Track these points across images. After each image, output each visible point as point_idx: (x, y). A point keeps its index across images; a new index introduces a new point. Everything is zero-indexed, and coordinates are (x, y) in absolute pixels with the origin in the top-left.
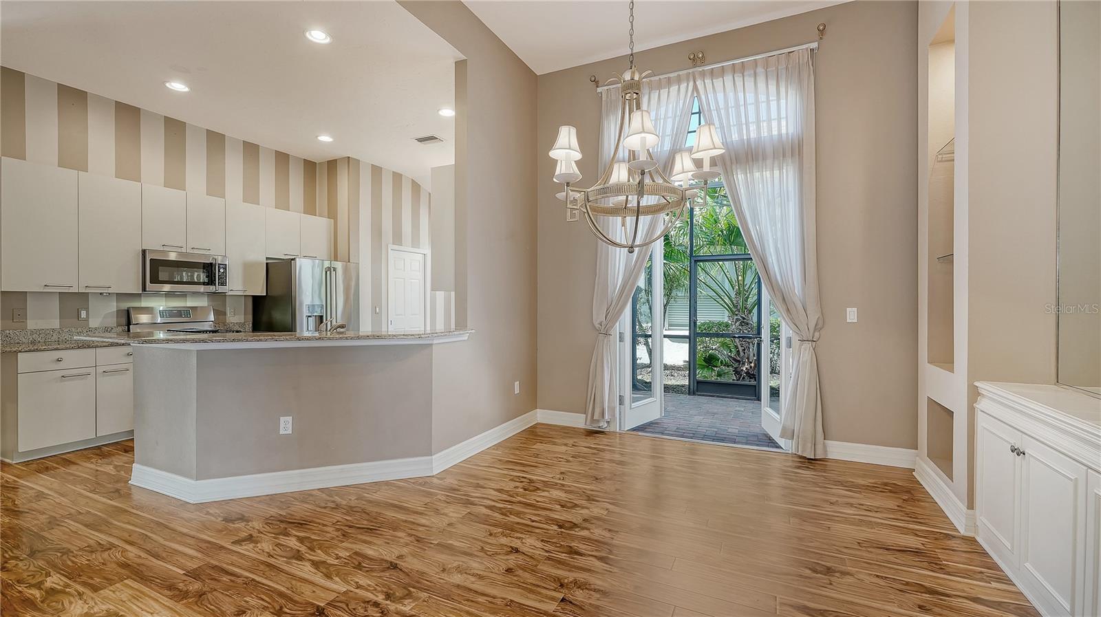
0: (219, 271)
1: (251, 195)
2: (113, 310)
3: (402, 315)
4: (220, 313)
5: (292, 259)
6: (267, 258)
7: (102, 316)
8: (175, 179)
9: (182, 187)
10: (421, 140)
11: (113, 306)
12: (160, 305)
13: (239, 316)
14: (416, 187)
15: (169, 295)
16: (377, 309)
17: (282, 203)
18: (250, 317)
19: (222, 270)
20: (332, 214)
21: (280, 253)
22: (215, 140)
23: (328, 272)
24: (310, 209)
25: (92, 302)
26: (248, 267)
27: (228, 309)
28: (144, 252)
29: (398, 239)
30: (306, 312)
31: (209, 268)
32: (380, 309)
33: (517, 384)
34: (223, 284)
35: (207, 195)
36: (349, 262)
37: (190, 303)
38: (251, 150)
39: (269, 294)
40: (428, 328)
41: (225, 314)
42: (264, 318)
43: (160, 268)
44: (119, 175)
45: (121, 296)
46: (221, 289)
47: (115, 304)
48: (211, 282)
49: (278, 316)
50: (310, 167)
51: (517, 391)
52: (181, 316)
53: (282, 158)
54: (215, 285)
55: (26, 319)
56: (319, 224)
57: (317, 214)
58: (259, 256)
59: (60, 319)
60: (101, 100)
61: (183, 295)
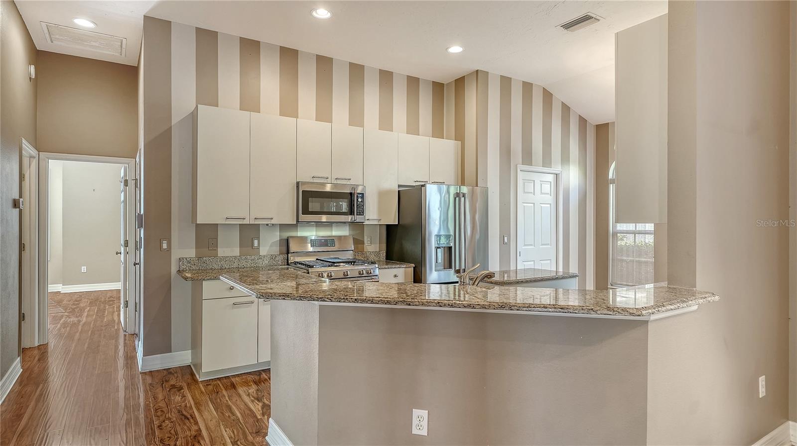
0: (357, 200)
1: (386, 123)
2: (277, 240)
3: (531, 245)
4: (359, 242)
5: (423, 186)
6: (399, 186)
7: (269, 245)
8: (324, 114)
9: (330, 120)
10: (568, 26)
11: (276, 236)
12: (312, 233)
13: (374, 246)
14: (548, 96)
15: (319, 224)
16: (506, 238)
17: (413, 129)
18: (384, 246)
19: (360, 200)
20: (460, 136)
21: (410, 179)
22: (357, 71)
23: (457, 199)
24: (438, 132)
25: (263, 233)
26: (382, 195)
27: (366, 237)
28: (298, 183)
29: (528, 158)
30: (434, 244)
31: (351, 198)
32: (509, 239)
33: (762, 380)
34: (361, 213)
35: (349, 125)
36: (477, 186)
37: (336, 232)
38: (386, 77)
39: (400, 223)
40: (561, 269)
41: (363, 243)
42: (396, 247)
43: (310, 199)
44: (282, 113)
45: (283, 227)
46: (359, 219)
47: (279, 233)
48: (351, 212)
49: (409, 247)
50: (438, 88)
51: (762, 392)
52: (327, 245)
53: (413, 82)
54: (354, 214)
55: (217, 248)
56: (447, 147)
57: (445, 137)
58: (392, 185)
59: (240, 247)
60: (270, 46)
61: (330, 224)
